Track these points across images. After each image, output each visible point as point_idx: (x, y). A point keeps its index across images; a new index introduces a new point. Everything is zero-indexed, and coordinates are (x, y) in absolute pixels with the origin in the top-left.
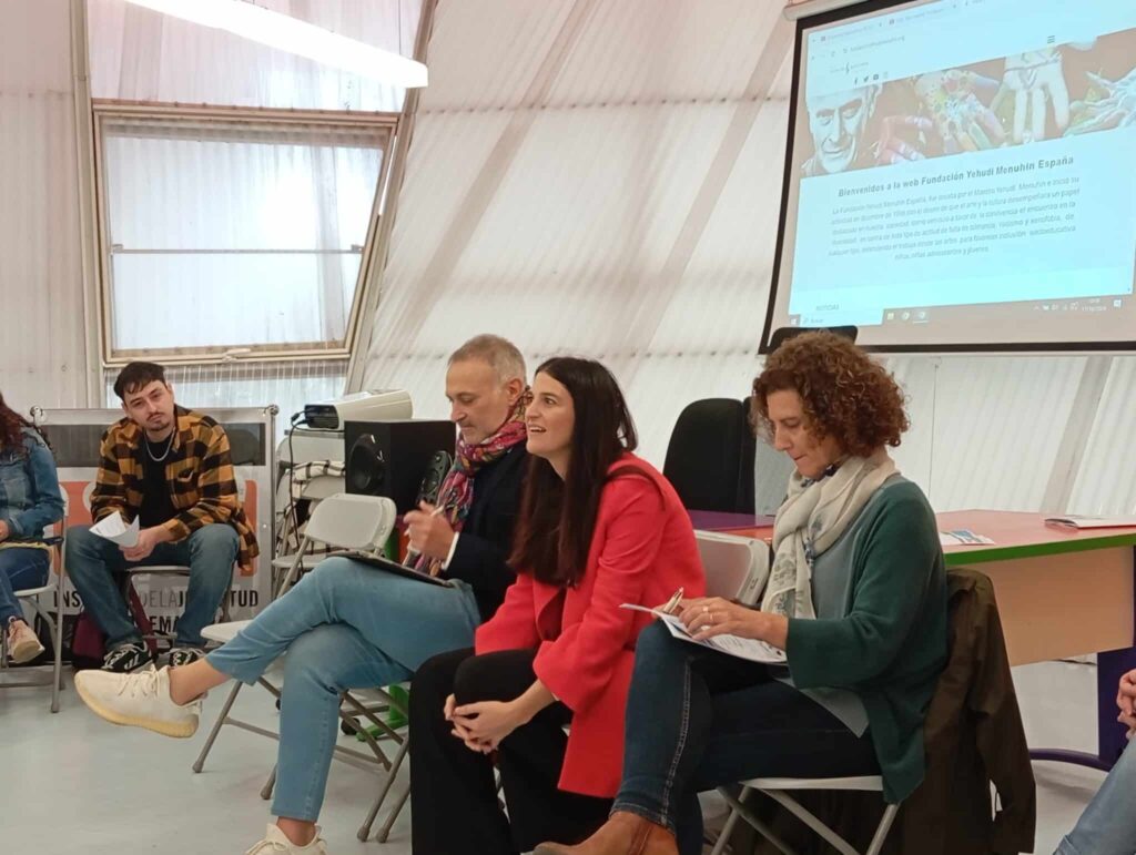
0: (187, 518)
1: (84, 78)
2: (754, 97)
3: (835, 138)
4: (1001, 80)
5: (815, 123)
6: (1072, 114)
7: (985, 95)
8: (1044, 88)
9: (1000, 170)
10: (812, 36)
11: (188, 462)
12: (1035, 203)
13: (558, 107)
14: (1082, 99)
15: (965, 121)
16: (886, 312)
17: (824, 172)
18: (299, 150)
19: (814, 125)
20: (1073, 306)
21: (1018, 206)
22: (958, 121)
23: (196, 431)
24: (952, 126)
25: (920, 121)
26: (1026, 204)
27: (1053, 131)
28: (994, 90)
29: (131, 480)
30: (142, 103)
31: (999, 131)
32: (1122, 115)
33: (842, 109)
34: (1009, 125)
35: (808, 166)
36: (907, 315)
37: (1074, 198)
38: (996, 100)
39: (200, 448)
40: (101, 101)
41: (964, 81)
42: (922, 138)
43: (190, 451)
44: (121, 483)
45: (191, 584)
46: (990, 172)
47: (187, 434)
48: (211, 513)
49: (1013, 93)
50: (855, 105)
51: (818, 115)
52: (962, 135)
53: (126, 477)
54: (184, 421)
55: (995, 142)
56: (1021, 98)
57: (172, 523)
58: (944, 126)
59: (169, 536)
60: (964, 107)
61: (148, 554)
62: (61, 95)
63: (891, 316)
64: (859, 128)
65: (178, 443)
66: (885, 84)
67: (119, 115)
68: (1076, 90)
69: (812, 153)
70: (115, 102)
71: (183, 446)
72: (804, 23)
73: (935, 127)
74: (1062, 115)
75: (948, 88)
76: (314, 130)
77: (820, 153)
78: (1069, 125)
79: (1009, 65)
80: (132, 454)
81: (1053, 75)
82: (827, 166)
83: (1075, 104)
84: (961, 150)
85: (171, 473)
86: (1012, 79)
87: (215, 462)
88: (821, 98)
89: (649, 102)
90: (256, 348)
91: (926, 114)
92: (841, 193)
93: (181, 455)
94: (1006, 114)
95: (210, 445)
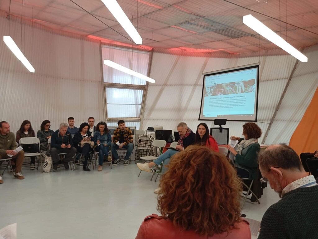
0: (127, 142)
1: (103, 80)
2: (196, 85)
3: (210, 91)
4: (234, 85)
5: (207, 90)
6: (245, 90)
7: (232, 87)
8: (241, 86)
9: (234, 97)
10: (206, 77)
11: (127, 134)
12: (240, 102)
13: (168, 85)
14: (247, 88)
15: (229, 90)
16: (217, 115)
17: (208, 96)
18: (133, 90)
19: (206, 89)
20: (245, 115)
21: (237, 102)
22: (228, 90)
23: (128, 130)
24: (227, 91)
25: (222, 90)
26: (238, 102)
27: (242, 92)
28: (234, 86)
29: (119, 137)
30: (111, 83)
31: (234, 92)
32: (252, 91)
33: (211, 87)
34: (236, 91)
35: (205, 95)
36: (220, 116)
37: (245, 101)
38: (234, 87)
39: (128, 132)
40: (106, 83)
41: (229, 85)
42: (223, 92)
43: (127, 133)
44: (117, 137)
45: (127, 151)
46: (233, 97)
47: (127, 130)
48: (130, 141)
49: (236, 87)
50: (213, 87)
51: (207, 88)
52: (229, 92)
53: (118, 136)
54: (126, 129)
55: (234, 93)
56: (238, 87)
57: (125, 143)
58: (226, 91)
59: (124, 145)
60: (229, 88)
61: (122, 147)
62: (100, 82)
63: (218, 116)
64: (213, 90)
65: (125, 132)
66: (217, 85)
67: (108, 85)
68: (246, 87)
69: (206, 93)
70: (107, 83)
71: (126, 132)
72: (205, 76)
73: (225, 91)
74: (243, 90)
75: (227, 86)
76: (135, 87)
77: (207, 93)
78: (245, 91)
79: (236, 83)
80: (119, 133)
81: (242, 85)
82: (208, 95)
83: (246, 89)
84: (228, 94)
85: (124, 136)
86: (236, 85)
87: (130, 134)
88: (207, 86)
89: (181, 85)
90: (128, 118)
91: (223, 89)
92: (211, 99)
93: (126, 133)
94: (235, 89)
95: (130, 132)
